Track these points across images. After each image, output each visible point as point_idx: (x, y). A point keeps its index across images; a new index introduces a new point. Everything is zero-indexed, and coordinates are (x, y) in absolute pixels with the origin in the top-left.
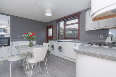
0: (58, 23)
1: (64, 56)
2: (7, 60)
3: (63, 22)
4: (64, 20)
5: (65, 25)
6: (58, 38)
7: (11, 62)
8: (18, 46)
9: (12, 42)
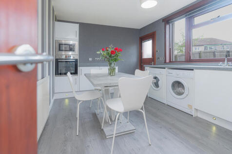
0: (168, 26)
1: (190, 107)
2: (74, 97)
3: (184, 19)
4: (186, 16)
5: (190, 26)
6: (168, 60)
7: (80, 101)
8: (90, 74)
9: (81, 68)
